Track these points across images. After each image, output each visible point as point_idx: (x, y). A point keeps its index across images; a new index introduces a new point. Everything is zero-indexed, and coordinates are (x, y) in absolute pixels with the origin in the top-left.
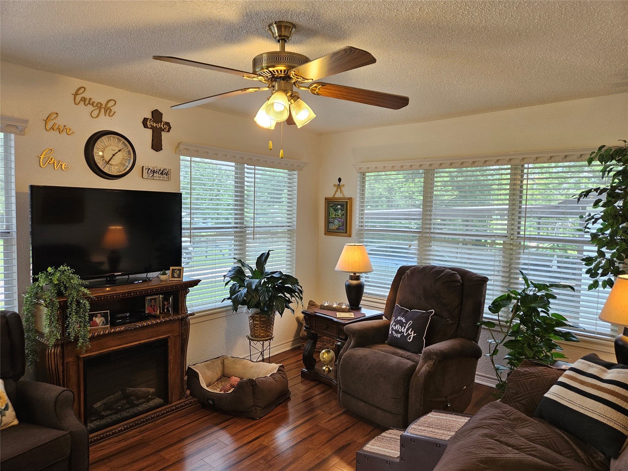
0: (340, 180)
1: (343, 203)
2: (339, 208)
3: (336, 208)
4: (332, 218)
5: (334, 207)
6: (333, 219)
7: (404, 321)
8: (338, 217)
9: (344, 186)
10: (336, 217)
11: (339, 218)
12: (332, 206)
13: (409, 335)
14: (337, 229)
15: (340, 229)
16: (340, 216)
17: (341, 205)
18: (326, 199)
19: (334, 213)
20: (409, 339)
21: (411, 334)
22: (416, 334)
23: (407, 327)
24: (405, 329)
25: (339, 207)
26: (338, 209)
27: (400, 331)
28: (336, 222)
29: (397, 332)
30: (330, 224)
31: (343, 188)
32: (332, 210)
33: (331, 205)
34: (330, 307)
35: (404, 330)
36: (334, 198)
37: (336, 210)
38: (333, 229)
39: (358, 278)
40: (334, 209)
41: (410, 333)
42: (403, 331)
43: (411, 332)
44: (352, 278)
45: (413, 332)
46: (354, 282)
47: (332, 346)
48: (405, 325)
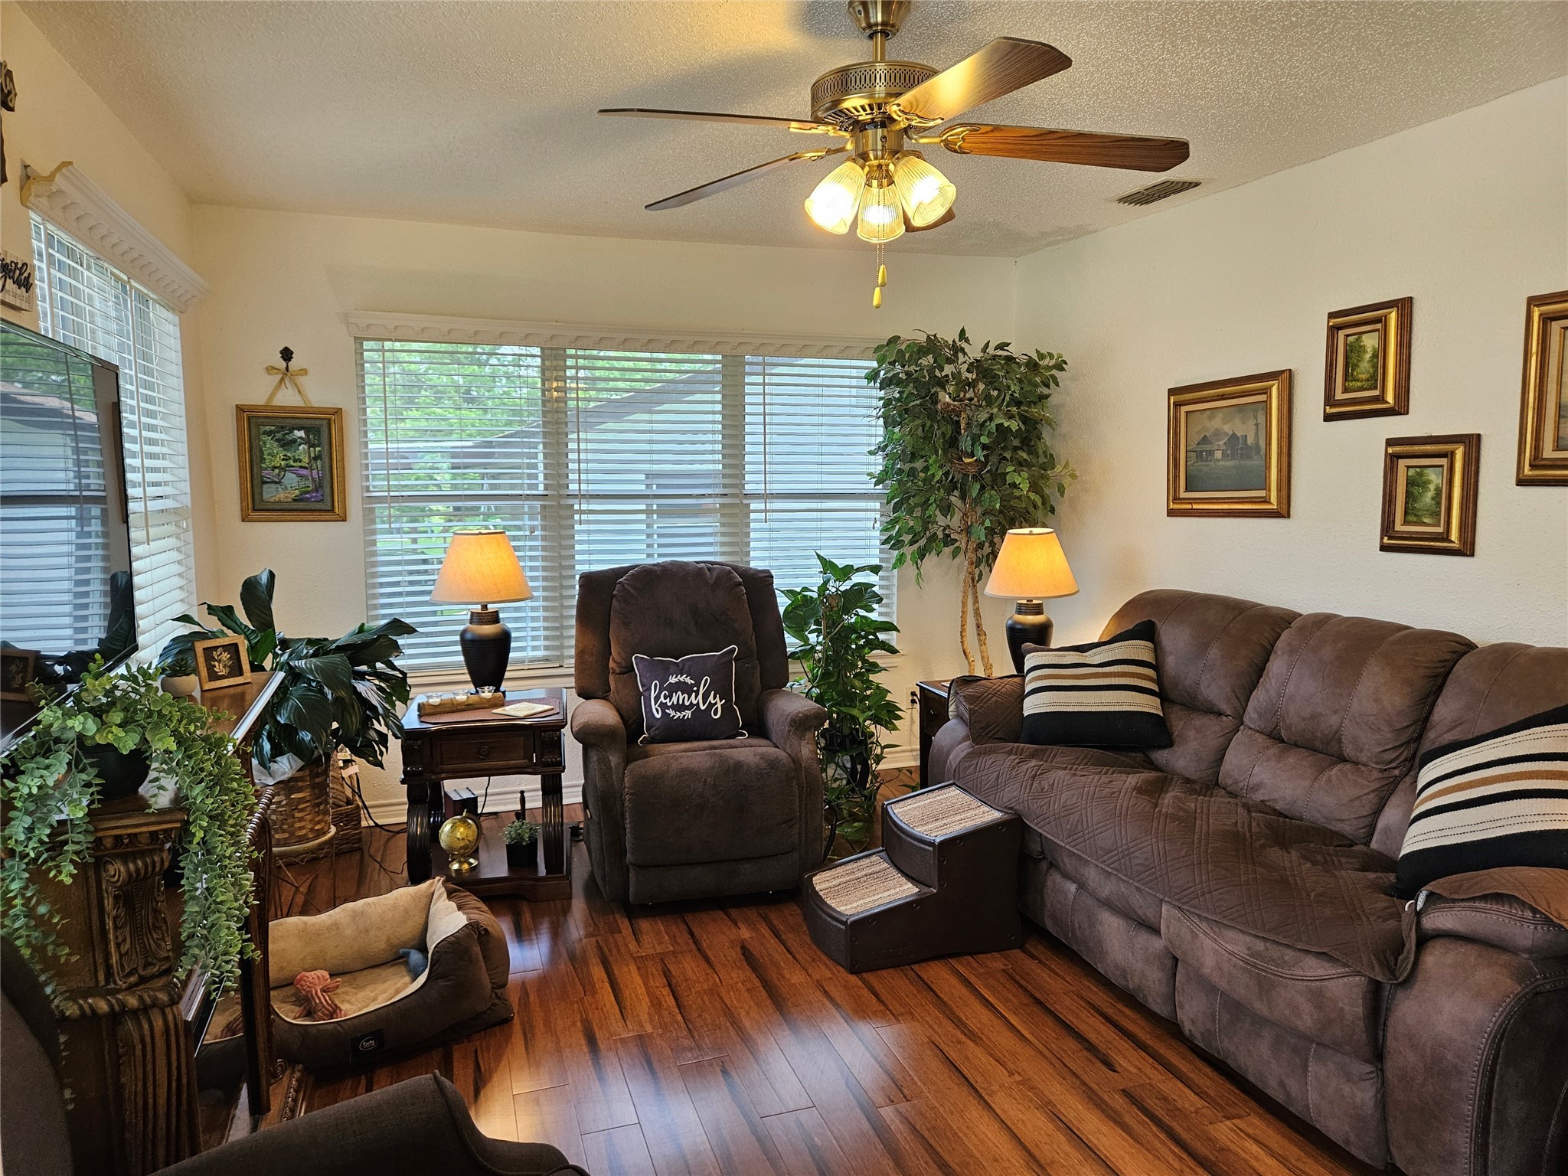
0: (287, 354)
1: (317, 422)
2: (301, 438)
3: (289, 437)
4: (274, 468)
5: (279, 435)
6: (277, 471)
7: (689, 681)
8: (299, 464)
9: (304, 372)
10: (288, 466)
11: (301, 467)
12: (269, 433)
13: (711, 705)
14: (294, 500)
15: (307, 500)
16: (307, 461)
17: (307, 430)
18: (240, 409)
19: (281, 453)
20: (716, 714)
21: (716, 703)
22: (724, 701)
23: (701, 691)
24: (700, 697)
25: (301, 434)
26: (294, 441)
27: (687, 704)
28: (290, 479)
29: (679, 707)
30: (265, 486)
31: (302, 380)
32: (270, 445)
33: (267, 428)
34: (453, 704)
35: (696, 699)
36: (267, 408)
37: (287, 444)
38: (280, 502)
39: (494, 618)
40: (278, 440)
41: (713, 702)
42: (695, 702)
43: (715, 698)
44: (478, 618)
45: (718, 698)
46: (488, 630)
47: (355, 830)
48: (695, 689)
